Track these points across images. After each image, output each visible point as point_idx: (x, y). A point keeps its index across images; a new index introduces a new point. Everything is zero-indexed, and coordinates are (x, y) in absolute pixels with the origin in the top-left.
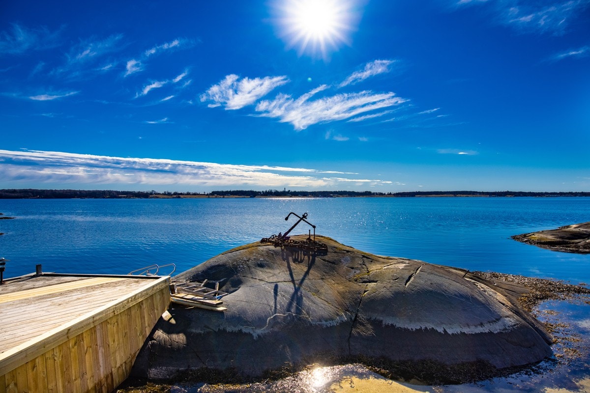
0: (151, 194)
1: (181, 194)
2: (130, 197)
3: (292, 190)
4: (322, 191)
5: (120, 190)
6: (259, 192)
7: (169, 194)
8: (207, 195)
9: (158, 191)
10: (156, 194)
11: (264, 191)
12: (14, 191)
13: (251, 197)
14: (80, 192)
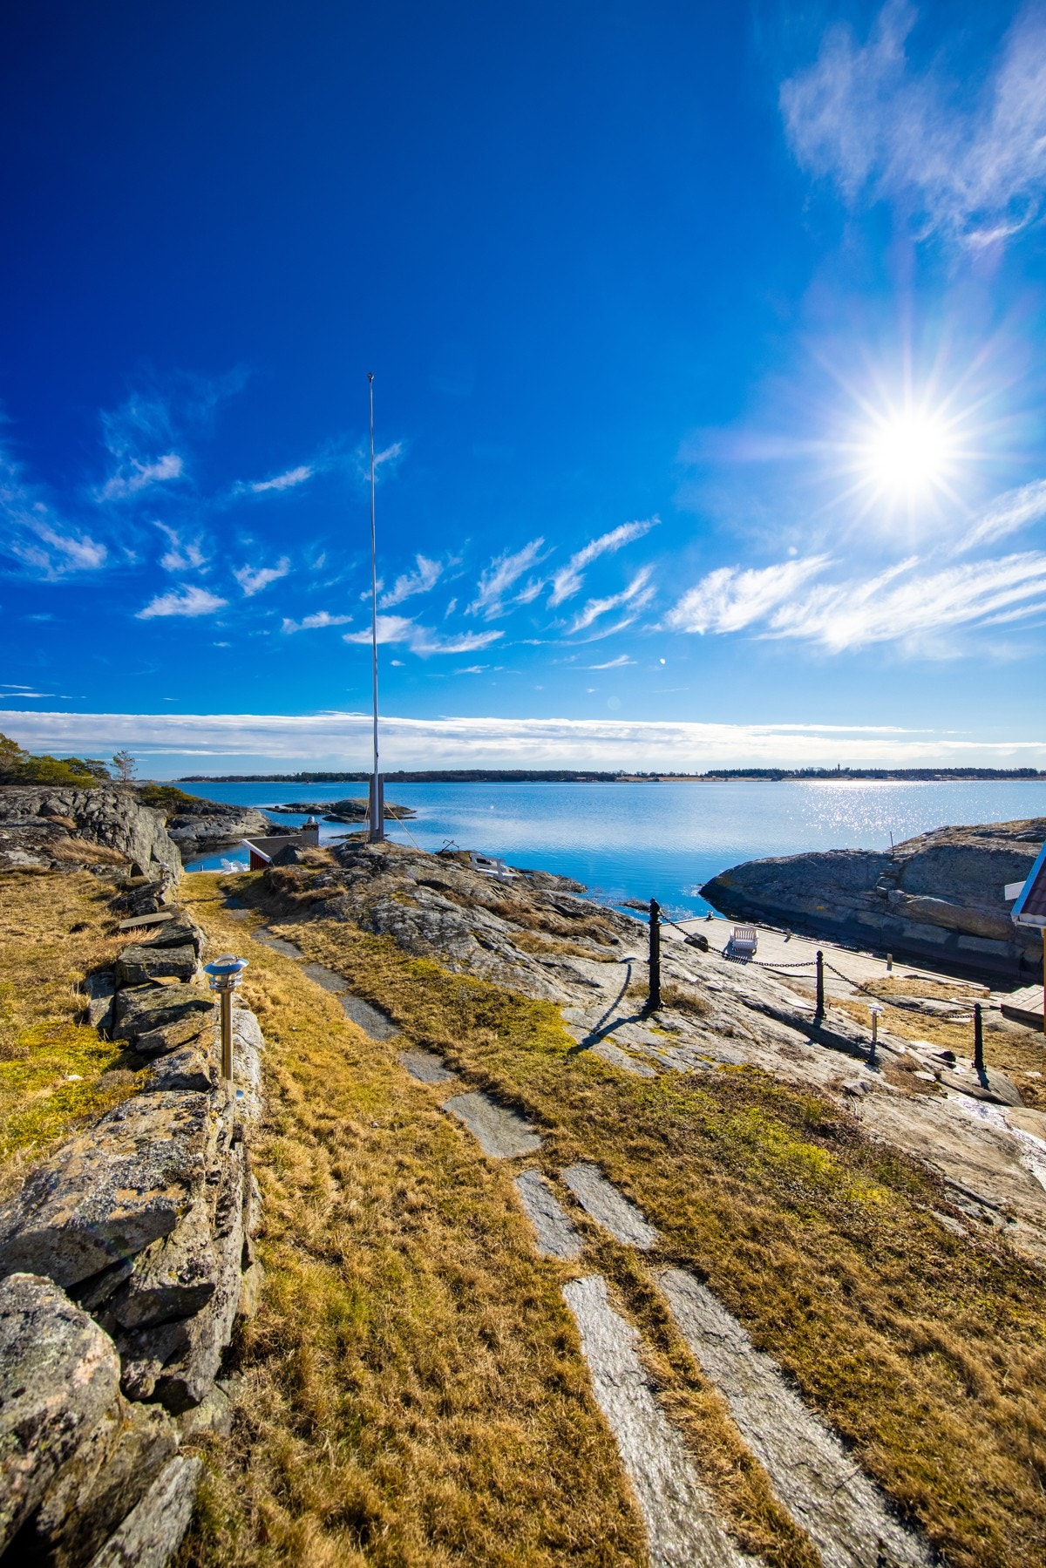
0: (619, 775)
1: (662, 775)
2: (590, 781)
3: (854, 768)
4: (918, 768)
5: (579, 770)
6: (790, 772)
7: (644, 776)
8: (701, 776)
9: (628, 772)
10: (625, 775)
11: (799, 769)
12: (462, 773)
13: (773, 780)
14: (531, 772)
